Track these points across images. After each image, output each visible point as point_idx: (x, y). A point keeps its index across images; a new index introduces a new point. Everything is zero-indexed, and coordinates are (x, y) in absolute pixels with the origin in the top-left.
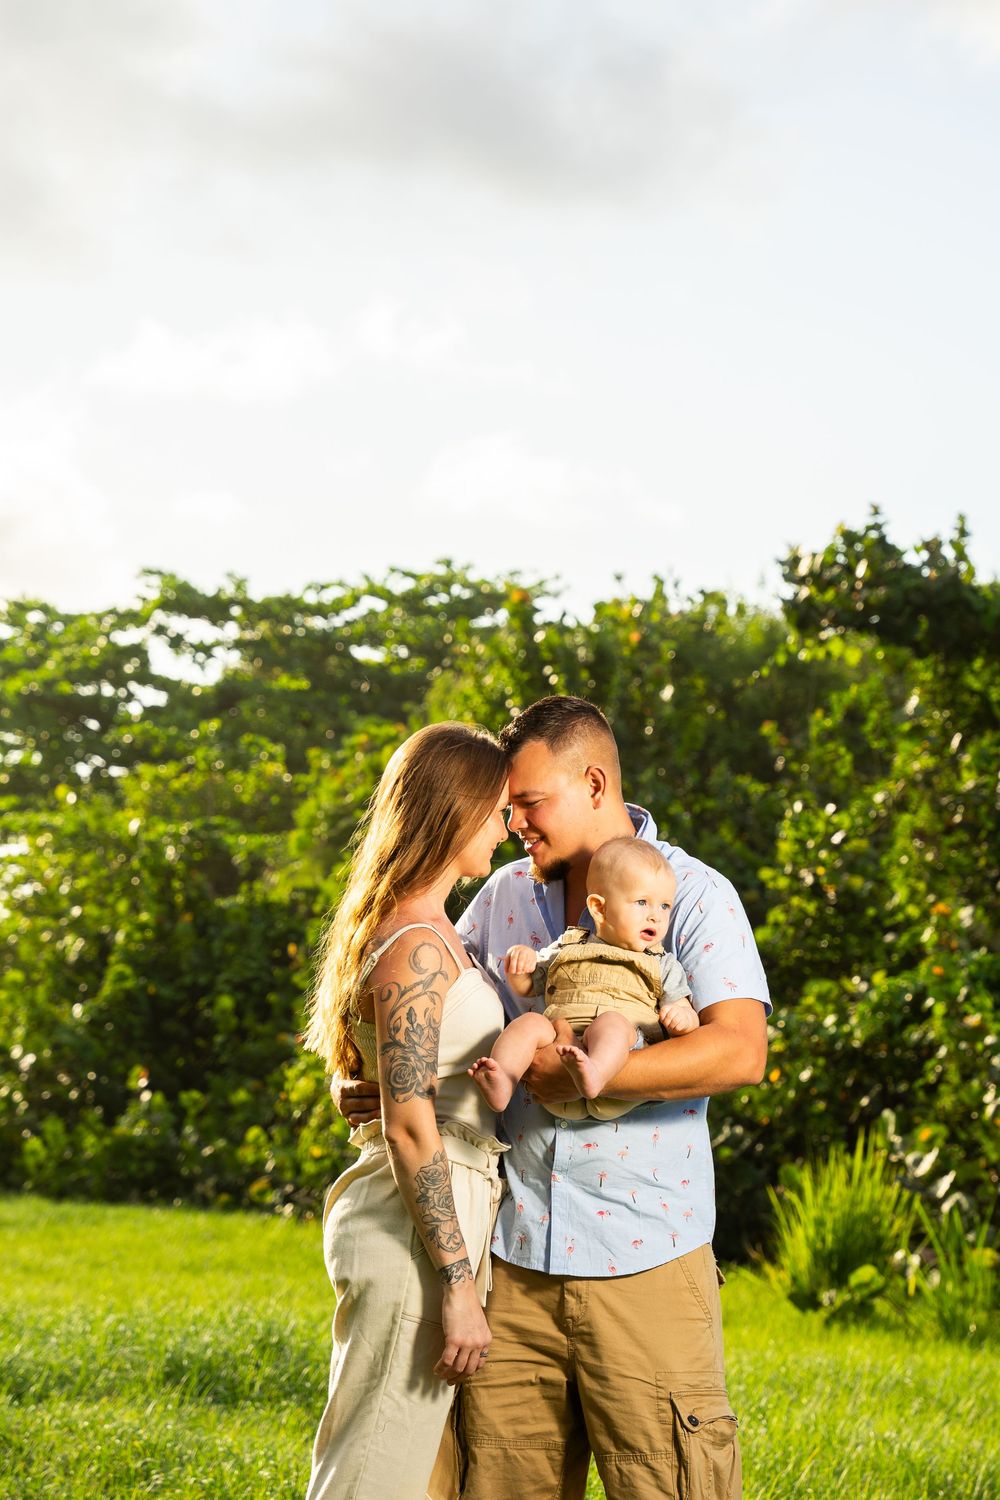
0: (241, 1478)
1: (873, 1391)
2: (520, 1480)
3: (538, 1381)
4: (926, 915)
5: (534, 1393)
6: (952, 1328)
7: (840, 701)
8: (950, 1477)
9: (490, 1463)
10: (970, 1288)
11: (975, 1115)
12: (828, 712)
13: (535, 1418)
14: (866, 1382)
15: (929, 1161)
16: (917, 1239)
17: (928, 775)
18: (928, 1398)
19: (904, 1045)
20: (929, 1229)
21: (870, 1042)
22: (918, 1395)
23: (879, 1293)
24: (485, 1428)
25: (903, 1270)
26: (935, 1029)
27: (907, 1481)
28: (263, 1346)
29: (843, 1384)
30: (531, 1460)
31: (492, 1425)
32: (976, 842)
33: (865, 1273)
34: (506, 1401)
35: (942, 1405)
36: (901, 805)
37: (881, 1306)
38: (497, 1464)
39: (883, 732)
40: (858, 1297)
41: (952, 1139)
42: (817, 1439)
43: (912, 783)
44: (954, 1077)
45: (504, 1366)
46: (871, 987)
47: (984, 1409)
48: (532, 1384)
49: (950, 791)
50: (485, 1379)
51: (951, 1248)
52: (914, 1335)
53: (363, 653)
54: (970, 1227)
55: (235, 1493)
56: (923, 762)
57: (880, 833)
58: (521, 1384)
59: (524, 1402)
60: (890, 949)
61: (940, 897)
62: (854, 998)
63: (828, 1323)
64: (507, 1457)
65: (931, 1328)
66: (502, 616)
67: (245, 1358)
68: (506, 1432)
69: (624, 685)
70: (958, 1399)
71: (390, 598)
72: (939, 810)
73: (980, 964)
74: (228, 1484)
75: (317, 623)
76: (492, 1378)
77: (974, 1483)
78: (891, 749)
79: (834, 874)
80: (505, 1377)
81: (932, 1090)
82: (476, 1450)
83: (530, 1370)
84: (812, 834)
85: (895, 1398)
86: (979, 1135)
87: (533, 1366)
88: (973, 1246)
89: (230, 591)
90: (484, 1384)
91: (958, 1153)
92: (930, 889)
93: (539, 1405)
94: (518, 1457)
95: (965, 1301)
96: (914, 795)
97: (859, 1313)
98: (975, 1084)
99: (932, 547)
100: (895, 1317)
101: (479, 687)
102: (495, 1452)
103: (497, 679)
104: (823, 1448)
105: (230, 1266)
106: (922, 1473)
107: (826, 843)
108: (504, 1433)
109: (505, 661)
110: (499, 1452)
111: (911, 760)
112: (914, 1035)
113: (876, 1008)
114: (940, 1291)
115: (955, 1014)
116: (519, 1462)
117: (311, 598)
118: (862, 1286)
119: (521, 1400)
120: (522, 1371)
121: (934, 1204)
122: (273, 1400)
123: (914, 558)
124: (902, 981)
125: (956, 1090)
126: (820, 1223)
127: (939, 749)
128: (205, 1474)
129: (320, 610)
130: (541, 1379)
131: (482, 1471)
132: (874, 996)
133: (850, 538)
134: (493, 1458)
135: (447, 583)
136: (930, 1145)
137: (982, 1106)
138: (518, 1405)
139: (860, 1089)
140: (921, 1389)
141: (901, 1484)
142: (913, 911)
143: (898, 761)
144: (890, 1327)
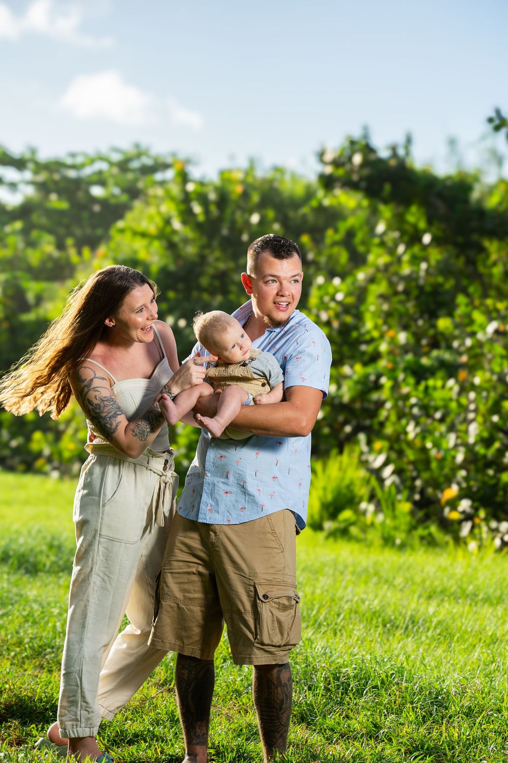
0: (42, 613)
1: (353, 573)
2: (185, 620)
3: (197, 572)
4: (382, 336)
5: (196, 578)
6: (388, 541)
7: (343, 226)
8: (393, 617)
9: (170, 609)
10: (397, 522)
11: (402, 437)
12: (336, 230)
13: (195, 591)
14: (350, 569)
15: (381, 459)
16: (372, 497)
17: (387, 267)
18: (380, 578)
19: (369, 401)
20: (379, 493)
21: (353, 400)
22: (374, 575)
23: (353, 524)
24: (168, 592)
25: (364, 513)
26: (385, 394)
27: (372, 619)
28: (51, 546)
29: (339, 570)
30: (191, 611)
31: (172, 591)
32: (408, 300)
33: (347, 514)
34: (181, 581)
35: (387, 581)
36: (372, 280)
37: (354, 530)
38: (174, 611)
39: (363, 243)
40: (342, 525)
41: (391, 448)
42: (328, 598)
43: (378, 270)
44: (393, 418)
45: (181, 564)
46: (354, 372)
47: (407, 583)
48: (194, 574)
49: (396, 274)
50: (171, 569)
51: (389, 502)
52: (370, 545)
53: (97, 191)
54: (399, 491)
55: (40, 619)
56: (384, 259)
57: (361, 294)
58: (188, 573)
59: (190, 582)
60: (363, 353)
61: (390, 327)
62: (346, 377)
63: (327, 537)
64: (179, 607)
65: (378, 541)
66: (170, 174)
67: (41, 552)
68: (179, 595)
69: (233, 213)
70: (394, 578)
71: (111, 164)
72: (391, 284)
73: (408, 362)
74: (36, 615)
75: (72, 174)
76: (175, 569)
77: (405, 620)
78: (368, 251)
79: (337, 316)
80: (181, 569)
81: (382, 425)
82: (163, 603)
83: (194, 567)
84: (327, 294)
85: (364, 577)
86: (404, 446)
87: (196, 565)
88: (400, 501)
89: (28, 156)
90: (170, 571)
91: (394, 455)
92: (385, 323)
93: (197, 585)
94: (185, 608)
95: (396, 528)
96: (379, 276)
97: (343, 533)
98: (404, 422)
99: (394, 149)
100: (361, 536)
101: (159, 213)
102: (173, 605)
103: (168, 208)
104: (331, 603)
105: (26, 502)
106: (379, 616)
107: (333, 299)
108: (178, 596)
109: (172, 199)
110: (175, 605)
111: (378, 258)
112: (375, 396)
113: (357, 382)
114: (383, 524)
115: (396, 387)
116: (185, 611)
117: (69, 161)
118: (345, 521)
119: (188, 581)
120: (189, 567)
121: (381, 481)
122: (56, 573)
123: (384, 154)
124: (370, 369)
125: (394, 424)
126: (325, 489)
127: (392, 251)
128: (24, 610)
129: (73, 167)
130: (198, 572)
131: (165, 613)
132: (356, 377)
133: (353, 143)
134: (171, 607)
135: (139, 155)
136: (380, 452)
137: (406, 433)
138: (186, 583)
139: (346, 422)
140: (377, 573)
141: (369, 620)
142: (375, 334)
143: (371, 258)
144: (358, 540)
